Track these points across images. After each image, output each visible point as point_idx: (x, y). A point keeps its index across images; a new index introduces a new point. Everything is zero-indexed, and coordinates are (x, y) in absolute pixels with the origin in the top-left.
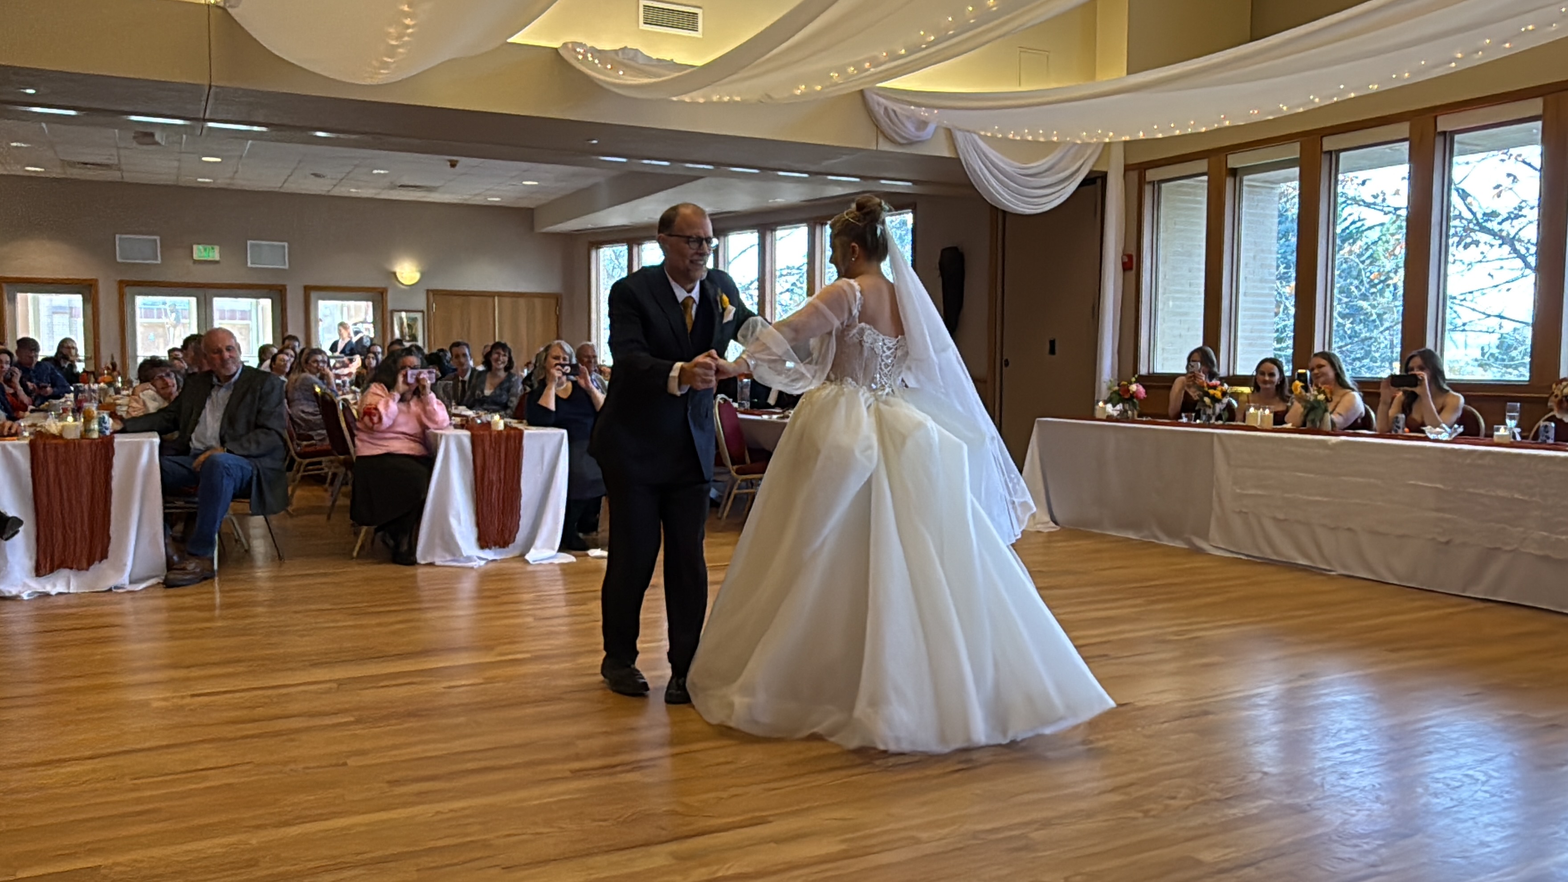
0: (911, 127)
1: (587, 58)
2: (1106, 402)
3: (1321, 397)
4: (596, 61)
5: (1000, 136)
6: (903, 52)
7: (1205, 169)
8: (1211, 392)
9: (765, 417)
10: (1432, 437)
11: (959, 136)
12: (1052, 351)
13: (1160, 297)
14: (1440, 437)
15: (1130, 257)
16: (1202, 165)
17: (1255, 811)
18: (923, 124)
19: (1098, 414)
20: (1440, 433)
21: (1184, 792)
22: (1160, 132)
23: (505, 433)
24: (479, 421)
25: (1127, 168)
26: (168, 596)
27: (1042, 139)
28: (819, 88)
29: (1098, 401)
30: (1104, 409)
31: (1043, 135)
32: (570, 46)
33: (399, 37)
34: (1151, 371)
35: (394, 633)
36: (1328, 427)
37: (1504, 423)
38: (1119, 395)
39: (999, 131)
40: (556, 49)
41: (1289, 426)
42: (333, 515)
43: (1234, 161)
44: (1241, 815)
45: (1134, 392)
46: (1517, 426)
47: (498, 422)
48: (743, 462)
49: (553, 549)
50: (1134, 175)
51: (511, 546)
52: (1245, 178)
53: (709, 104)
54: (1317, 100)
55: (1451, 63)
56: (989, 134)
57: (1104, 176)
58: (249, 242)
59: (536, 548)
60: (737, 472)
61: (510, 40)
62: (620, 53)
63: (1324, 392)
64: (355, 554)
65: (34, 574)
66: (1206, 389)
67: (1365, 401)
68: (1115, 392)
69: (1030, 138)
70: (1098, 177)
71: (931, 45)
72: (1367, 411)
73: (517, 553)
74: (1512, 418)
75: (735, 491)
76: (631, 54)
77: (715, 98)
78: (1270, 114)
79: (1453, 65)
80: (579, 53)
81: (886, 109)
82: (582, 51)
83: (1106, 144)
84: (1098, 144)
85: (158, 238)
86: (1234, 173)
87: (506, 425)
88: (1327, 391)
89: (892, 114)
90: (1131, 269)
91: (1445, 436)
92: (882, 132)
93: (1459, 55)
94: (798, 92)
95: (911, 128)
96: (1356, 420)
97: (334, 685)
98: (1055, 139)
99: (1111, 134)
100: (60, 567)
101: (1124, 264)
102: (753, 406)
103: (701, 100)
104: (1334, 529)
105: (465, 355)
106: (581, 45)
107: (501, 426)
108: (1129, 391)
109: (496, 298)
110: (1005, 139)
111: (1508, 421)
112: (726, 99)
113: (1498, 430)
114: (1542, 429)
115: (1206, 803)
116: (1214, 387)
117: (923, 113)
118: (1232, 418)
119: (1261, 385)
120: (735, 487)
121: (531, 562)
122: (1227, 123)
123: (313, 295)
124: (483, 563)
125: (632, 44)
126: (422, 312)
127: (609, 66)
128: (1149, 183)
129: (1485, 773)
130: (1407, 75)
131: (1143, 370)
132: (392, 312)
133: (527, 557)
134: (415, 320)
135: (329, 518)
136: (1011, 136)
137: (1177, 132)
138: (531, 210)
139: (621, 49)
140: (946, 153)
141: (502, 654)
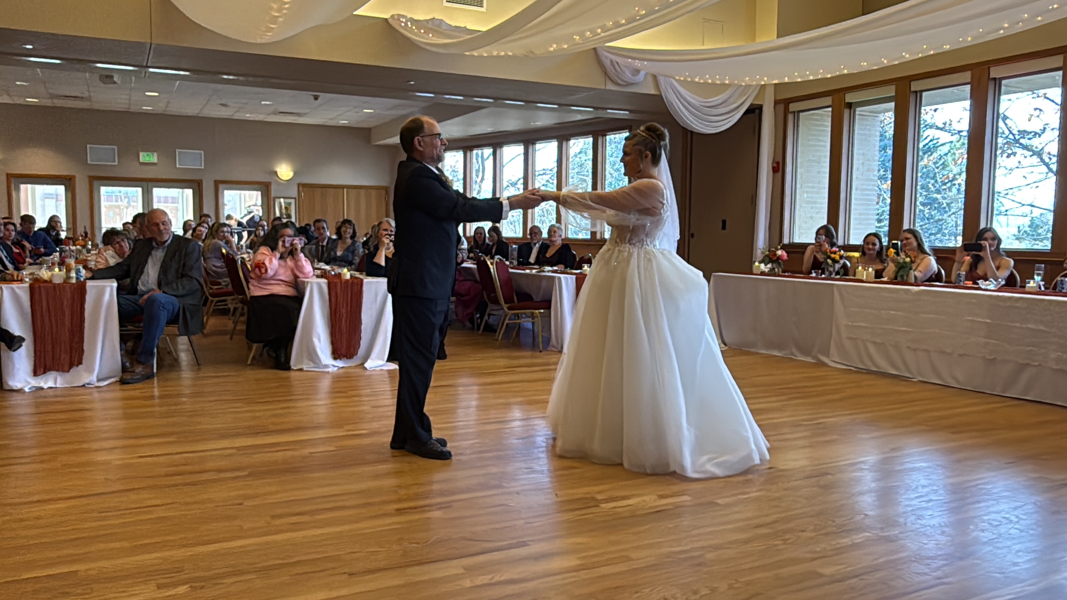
0: (628, 73)
1: (408, 25)
2: (760, 262)
3: (908, 260)
4: (414, 28)
5: (689, 80)
6: (624, 21)
7: (830, 103)
8: (833, 256)
9: (528, 271)
10: (983, 287)
11: (661, 80)
12: (724, 228)
13: (798, 191)
14: (989, 287)
15: (778, 163)
16: (828, 100)
17: (859, 541)
18: (636, 72)
19: (755, 272)
20: (989, 285)
21: (811, 528)
22: (800, 78)
23: (351, 281)
24: (333, 273)
25: (776, 103)
26: (123, 390)
27: (718, 82)
28: (566, 46)
29: (755, 262)
30: (759, 266)
31: (719, 79)
32: (396, 17)
33: (279, 10)
34: (791, 241)
35: (276, 416)
36: (913, 280)
37: (1033, 279)
38: (770, 258)
39: (689, 76)
40: (386, 20)
41: (885, 279)
42: (235, 337)
43: (850, 98)
44: (850, 543)
45: (779, 256)
46: (1042, 280)
47: (346, 273)
48: (513, 302)
49: (383, 360)
50: (781, 107)
51: (355, 357)
52: (858, 109)
53: (491, 57)
54: (907, 56)
55: (1000, 30)
56: (682, 79)
57: (760, 108)
58: (177, 150)
59: (372, 359)
60: (509, 309)
61: (355, 13)
62: (430, 22)
63: (909, 256)
64: (249, 362)
65: (33, 374)
66: (829, 254)
67: (937, 263)
68: (766, 256)
69: (710, 81)
70: (758, 108)
71: (643, 17)
72: (939, 269)
73: (359, 362)
74: (1038, 275)
75: (507, 321)
76: (438, 22)
77: (495, 53)
78: (876, 65)
79: (1002, 32)
80: (402, 22)
81: (611, 61)
82: (404, 20)
83: (762, 85)
84: (757, 85)
85: (116, 147)
86: (850, 106)
87: (351, 276)
88: (912, 256)
89: (616, 64)
90: (778, 171)
91: (992, 287)
92: (609, 77)
93: (1006, 25)
94: (552, 49)
95: (628, 75)
96: (931, 276)
97: (234, 451)
98: (727, 82)
99: (766, 79)
100: (50, 370)
101: (773, 168)
102: (520, 263)
103: (485, 55)
104: (915, 350)
105: (323, 228)
106: (403, 16)
107: (348, 277)
108: (776, 255)
109: (345, 190)
110: (693, 82)
111: (1036, 277)
112: (503, 54)
113: (1029, 283)
114: (1059, 282)
115: (827, 534)
116: (835, 253)
117: (637, 64)
118: (846, 274)
119: (867, 251)
120: (507, 319)
121: (368, 368)
122: (846, 72)
123: (221, 186)
124: (336, 369)
125: (437, 17)
126: (295, 198)
127: (422, 31)
128: (792, 112)
129: (1017, 517)
130: (969, 39)
131: (786, 241)
132: (274, 198)
133: (366, 365)
134: (290, 204)
135: (231, 338)
136: (697, 80)
137: (811, 78)
138: (369, 130)
139: (430, 19)
140: (653, 92)
141: (349, 430)
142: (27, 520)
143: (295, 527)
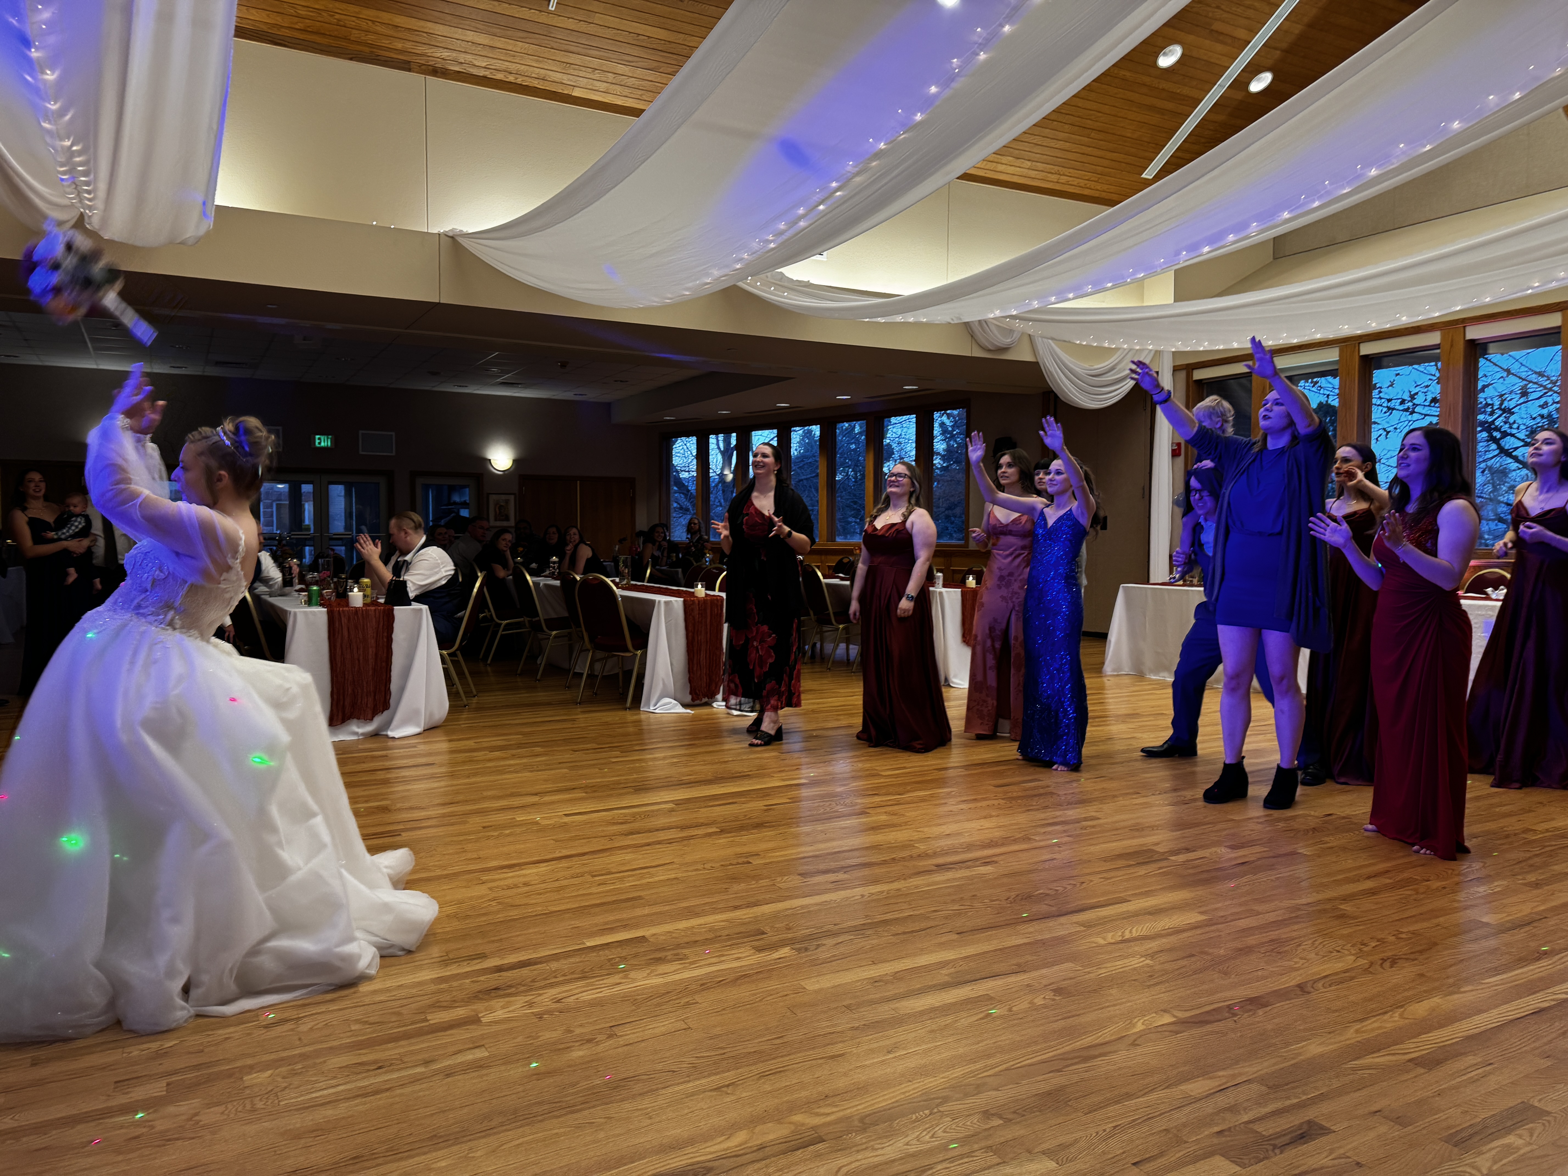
0: (999, 335)
4: (759, 284)
11: (1040, 344)
25: (1176, 369)
50: (1182, 375)
58: (360, 432)
85: (281, 429)
90: (1179, 455)
92: (975, 341)
95: (1000, 338)
100: (350, 718)
101: (1173, 451)
109: (578, 482)
123: (418, 479)
126: (515, 495)
127: (772, 288)
134: (507, 502)
138: (608, 405)
140: (1029, 358)
141: (784, 780)
142: (516, 886)
143: (838, 885)
